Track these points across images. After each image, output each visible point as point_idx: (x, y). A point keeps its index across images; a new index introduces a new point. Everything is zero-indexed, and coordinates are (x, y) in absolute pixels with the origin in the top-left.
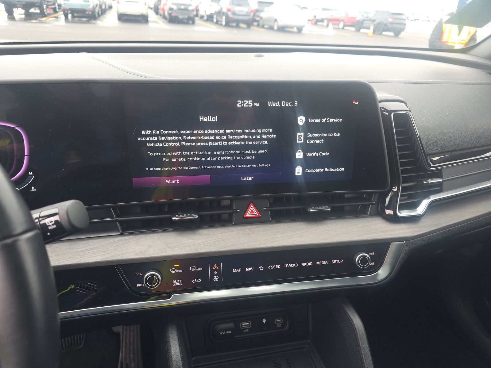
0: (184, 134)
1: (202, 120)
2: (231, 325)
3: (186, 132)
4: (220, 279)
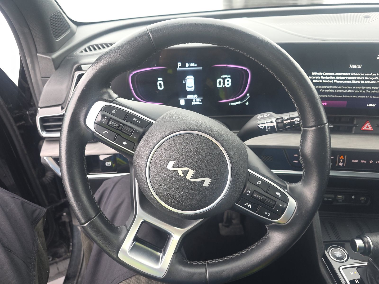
0: (338, 76)
1: (351, 67)
2: (333, 196)
3: (339, 74)
4: (343, 165)
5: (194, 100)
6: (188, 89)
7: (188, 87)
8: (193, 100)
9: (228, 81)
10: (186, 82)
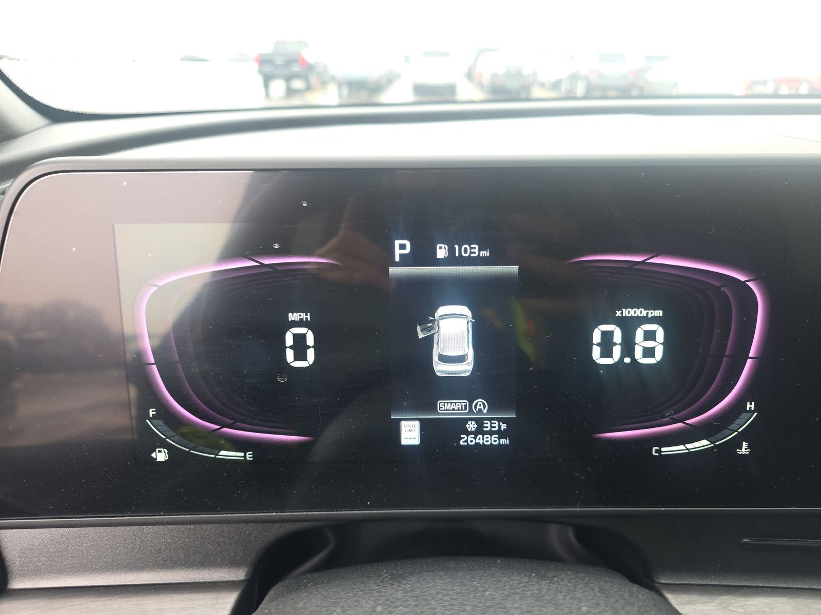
5: (471, 426)
6: (441, 369)
7: (444, 359)
8: (466, 421)
9: (650, 336)
10: (432, 332)
